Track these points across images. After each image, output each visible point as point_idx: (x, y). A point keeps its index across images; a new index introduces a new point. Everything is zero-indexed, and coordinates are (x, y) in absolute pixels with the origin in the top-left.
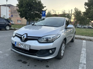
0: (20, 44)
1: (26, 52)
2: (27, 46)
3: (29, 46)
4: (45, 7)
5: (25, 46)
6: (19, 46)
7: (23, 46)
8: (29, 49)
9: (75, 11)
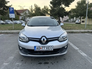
0: (41, 47)
1: (48, 53)
2: (50, 47)
3: (53, 47)
4: (9, 2)
5: (48, 48)
6: (41, 49)
7: (46, 48)
8: (53, 49)
9: (35, 7)
